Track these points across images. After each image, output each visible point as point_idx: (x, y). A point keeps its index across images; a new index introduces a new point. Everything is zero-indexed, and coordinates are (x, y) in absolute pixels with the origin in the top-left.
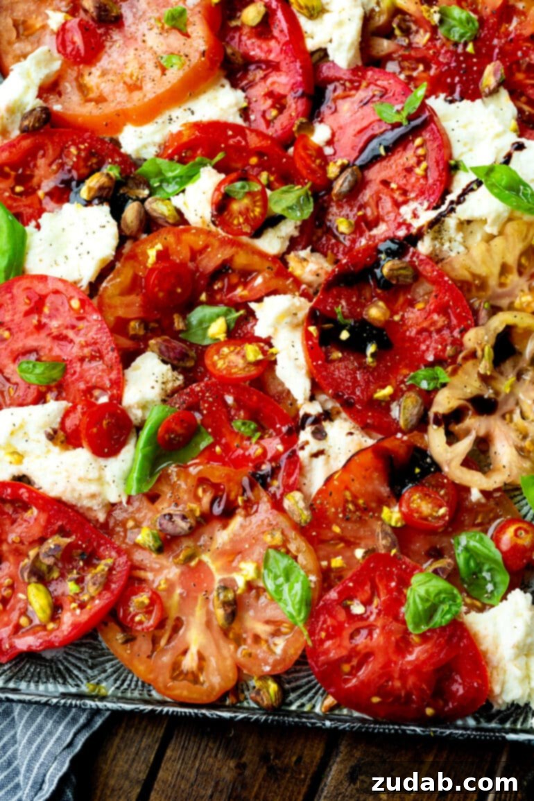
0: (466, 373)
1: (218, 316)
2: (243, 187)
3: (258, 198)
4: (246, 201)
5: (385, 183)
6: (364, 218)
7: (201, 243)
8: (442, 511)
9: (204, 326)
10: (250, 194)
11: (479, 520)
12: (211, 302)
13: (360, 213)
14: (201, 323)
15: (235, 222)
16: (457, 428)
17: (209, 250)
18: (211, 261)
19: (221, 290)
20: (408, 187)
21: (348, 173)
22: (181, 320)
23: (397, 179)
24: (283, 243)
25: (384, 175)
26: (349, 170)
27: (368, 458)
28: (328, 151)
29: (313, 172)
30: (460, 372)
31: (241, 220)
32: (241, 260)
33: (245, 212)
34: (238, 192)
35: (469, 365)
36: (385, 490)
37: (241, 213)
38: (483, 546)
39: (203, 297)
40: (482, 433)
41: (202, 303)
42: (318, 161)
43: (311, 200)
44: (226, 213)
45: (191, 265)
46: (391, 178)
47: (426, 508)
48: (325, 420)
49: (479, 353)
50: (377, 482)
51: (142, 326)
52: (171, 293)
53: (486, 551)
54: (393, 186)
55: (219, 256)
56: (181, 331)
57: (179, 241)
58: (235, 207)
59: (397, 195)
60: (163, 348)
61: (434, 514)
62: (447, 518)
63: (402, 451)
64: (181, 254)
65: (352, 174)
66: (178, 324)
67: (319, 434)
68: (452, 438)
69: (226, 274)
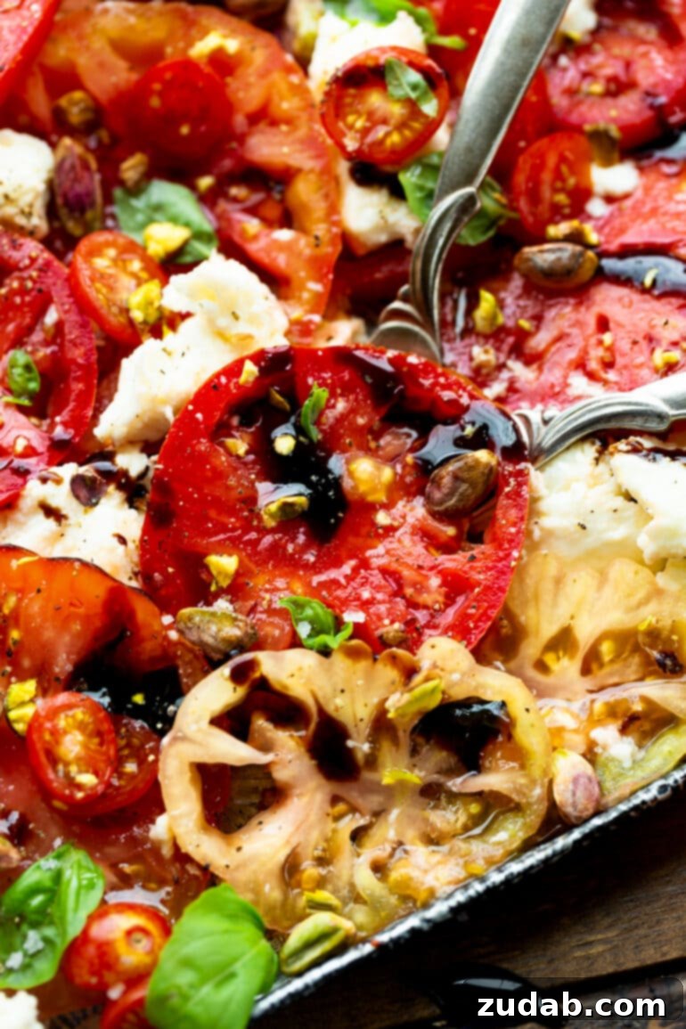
0: (369, 677)
1: (187, 225)
2: (415, 87)
3: (417, 125)
4: (397, 110)
5: (603, 324)
6: (522, 336)
7: (285, 106)
8: (88, 779)
9: (158, 216)
10: (412, 106)
11: (127, 868)
12: (208, 200)
13: (526, 324)
14: (158, 208)
15: (351, 119)
16: (261, 723)
17: (284, 128)
18: (268, 148)
19: (235, 200)
20: (620, 361)
21: (570, 248)
22: (141, 169)
23: (621, 333)
24: (378, 229)
25: (615, 311)
26: (578, 248)
27: (96, 592)
28: (596, 207)
29: (534, 197)
30: (363, 665)
31: (360, 124)
32: (305, 191)
33: (375, 120)
34: (400, 85)
35: (387, 673)
36: (63, 665)
37: (370, 115)
38: (78, 894)
39: (205, 182)
40: (281, 775)
41: (192, 187)
42: (562, 198)
43: (491, 233)
44: (352, 91)
45: (240, 121)
46: (620, 325)
47: (73, 745)
48: (120, 487)
49: (418, 678)
50: (67, 639)
51: (89, 116)
52: (170, 119)
53: (71, 902)
54: (607, 338)
55: (285, 150)
56: (122, 183)
57: (264, 74)
58: (375, 99)
59: (596, 354)
60: (67, 165)
61: (73, 769)
62: (80, 795)
63: (149, 648)
64: (247, 92)
65: (575, 256)
66: (131, 168)
67: (87, 491)
68: (234, 722)
69: (268, 190)
